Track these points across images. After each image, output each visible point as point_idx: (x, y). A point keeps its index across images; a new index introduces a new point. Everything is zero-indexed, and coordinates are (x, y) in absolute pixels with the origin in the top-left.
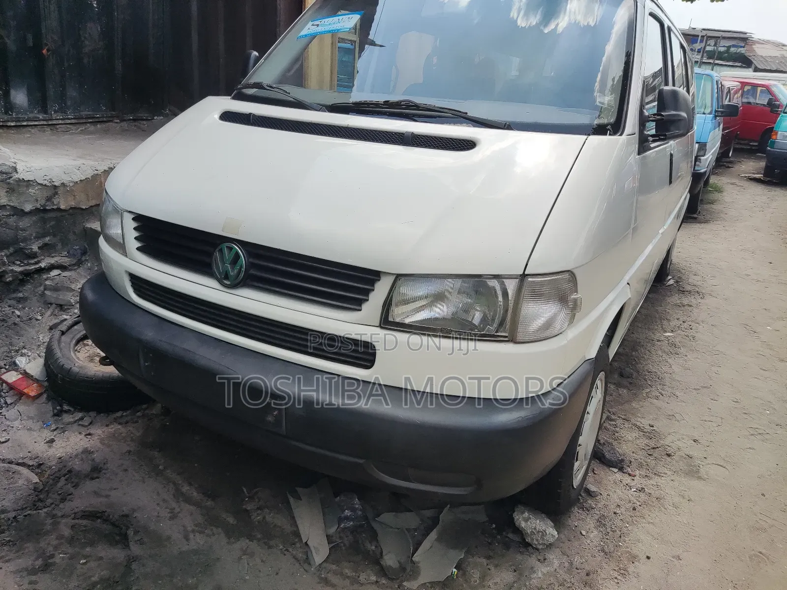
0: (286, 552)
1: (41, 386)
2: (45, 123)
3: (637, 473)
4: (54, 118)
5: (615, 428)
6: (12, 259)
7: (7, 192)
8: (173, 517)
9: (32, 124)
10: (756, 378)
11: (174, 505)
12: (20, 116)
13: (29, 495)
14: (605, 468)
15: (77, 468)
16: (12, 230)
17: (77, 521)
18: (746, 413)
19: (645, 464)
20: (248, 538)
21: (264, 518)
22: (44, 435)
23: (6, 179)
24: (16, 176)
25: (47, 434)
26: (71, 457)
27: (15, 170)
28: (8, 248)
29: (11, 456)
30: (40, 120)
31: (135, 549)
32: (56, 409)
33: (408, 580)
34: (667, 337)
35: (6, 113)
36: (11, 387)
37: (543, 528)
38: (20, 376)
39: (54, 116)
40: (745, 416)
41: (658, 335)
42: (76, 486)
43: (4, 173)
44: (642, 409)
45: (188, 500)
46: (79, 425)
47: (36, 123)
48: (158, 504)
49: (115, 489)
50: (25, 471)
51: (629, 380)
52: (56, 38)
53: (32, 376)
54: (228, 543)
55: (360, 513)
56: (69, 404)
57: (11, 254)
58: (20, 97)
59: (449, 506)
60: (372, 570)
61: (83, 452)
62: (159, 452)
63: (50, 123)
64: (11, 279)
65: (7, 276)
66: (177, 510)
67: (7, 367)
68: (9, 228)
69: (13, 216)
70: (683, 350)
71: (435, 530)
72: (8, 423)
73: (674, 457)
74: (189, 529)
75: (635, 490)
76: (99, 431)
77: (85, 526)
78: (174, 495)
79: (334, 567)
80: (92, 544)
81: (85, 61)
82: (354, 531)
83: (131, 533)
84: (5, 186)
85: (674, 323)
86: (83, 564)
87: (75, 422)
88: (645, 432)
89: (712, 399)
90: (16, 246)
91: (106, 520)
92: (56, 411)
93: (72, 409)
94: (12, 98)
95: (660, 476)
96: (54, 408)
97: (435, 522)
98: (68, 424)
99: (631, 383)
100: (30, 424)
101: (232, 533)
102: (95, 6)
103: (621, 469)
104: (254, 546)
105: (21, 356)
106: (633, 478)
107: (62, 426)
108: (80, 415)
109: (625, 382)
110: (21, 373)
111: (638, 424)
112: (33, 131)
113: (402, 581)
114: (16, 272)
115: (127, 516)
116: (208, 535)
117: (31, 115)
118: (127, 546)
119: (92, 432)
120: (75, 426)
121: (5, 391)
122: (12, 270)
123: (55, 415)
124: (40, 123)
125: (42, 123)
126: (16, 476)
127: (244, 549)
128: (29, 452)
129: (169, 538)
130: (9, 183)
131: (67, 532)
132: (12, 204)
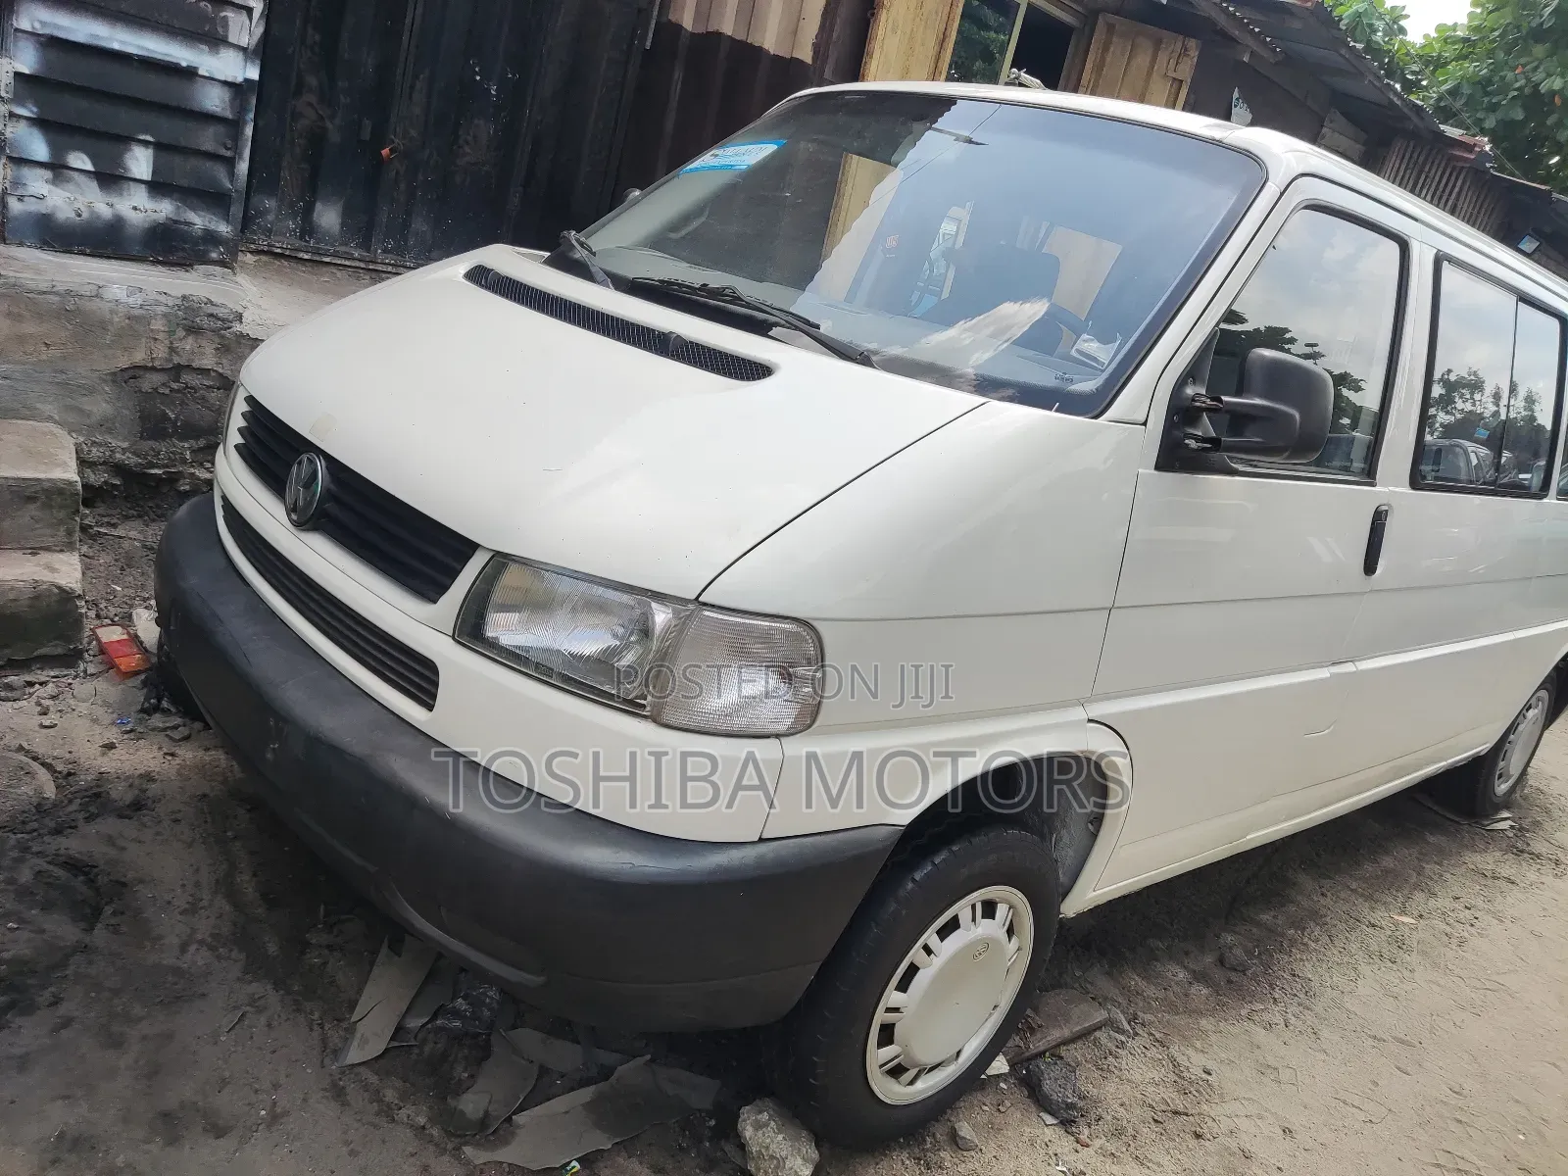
0: (315, 1027)
1: (147, 660)
2: (362, 265)
3: (1097, 1143)
4: (379, 261)
5: (1117, 1047)
6: (201, 456)
7: (217, 349)
8: (192, 909)
9: (339, 262)
10: (1554, 1064)
11: (206, 896)
12: (322, 245)
13: (24, 812)
14: (1033, 1108)
15: (114, 795)
16: (212, 411)
17: (51, 867)
18: (1460, 1122)
19: (1131, 1131)
20: (274, 983)
21: (325, 964)
22: (109, 735)
23: (221, 329)
24: (237, 327)
25: (113, 734)
26: (118, 778)
27: (240, 317)
28: (197, 438)
29: (40, 750)
30: (354, 259)
31: (100, 936)
32: (149, 703)
33: (477, 1145)
34: (1396, 924)
35: (302, 238)
36: (102, 650)
37: (783, 1154)
38: (125, 637)
39: (380, 258)
40: (1453, 1126)
41: (1379, 916)
42: (88, 819)
43: (219, 319)
44: (1213, 1038)
45: (233, 895)
46: (167, 735)
47: (347, 263)
48: (183, 885)
49: (140, 842)
50: (43, 775)
51: (1233, 976)
52: (413, 133)
53: (141, 643)
54: (238, 979)
55: (486, 1013)
56: (173, 702)
57: (200, 450)
58: (328, 217)
59: (648, 1057)
60: (430, 1108)
61: (141, 776)
62: (249, 811)
63: (371, 267)
64: (187, 488)
65: (181, 482)
66: (205, 903)
67: (116, 619)
68: (208, 408)
69: (218, 389)
70: (1413, 959)
71: (594, 1086)
72: (72, 702)
73: (1207, 1143)
74: (199, 937)
75: (1065, 1169)
76: (188, 754)
77: (58, 878)
78: (217, 881)
79: (373, 1079)
80: (47, 907)
81: (458, 179)
82: (457, 1038)
83: (108, 910)
84: (217, 340)
85: (1443, 902)
86: (11, 930)
87: (165, 729)
88: (1180, 1077)
89: (1398, 1068)
90: (212, 438)
91: (91, 882)
92: (146, 705)
93: (173, 710)
94: (315, 215)
95: (1142, 1164)
96: (147, 699)
97: (605, 1073)
98: (153, 730)
99: (1230, 982)
100: (100, 712)
101: (257, 966)
102: (493, 92)
103: (1067, 1124)
104: (273, 998)
105: (146, 608)
106: (1079, 1147)
107: (142, 731)
108: (178, 720)
109: (1218, 975)
110: (128, 633)
111: (1181, 1059)
112: (339, 274)
113: (466, 1144)
114: (198, 479)
115: (124, 885)
116: (219, 958)
117: (343, 249)
118: (90, 929)
119: (178, 751)
120: (161, 737)
121: (91, 652)
122: (193, 474)
123: (143, 711)
124: (353, 265)
125: (357, 264)
126: (27, 779)
127: (256, 996)
128: (70, 752)
129: (160, 937)
130: (223, 337)
131: (25, 876)
132: (221, 371)
